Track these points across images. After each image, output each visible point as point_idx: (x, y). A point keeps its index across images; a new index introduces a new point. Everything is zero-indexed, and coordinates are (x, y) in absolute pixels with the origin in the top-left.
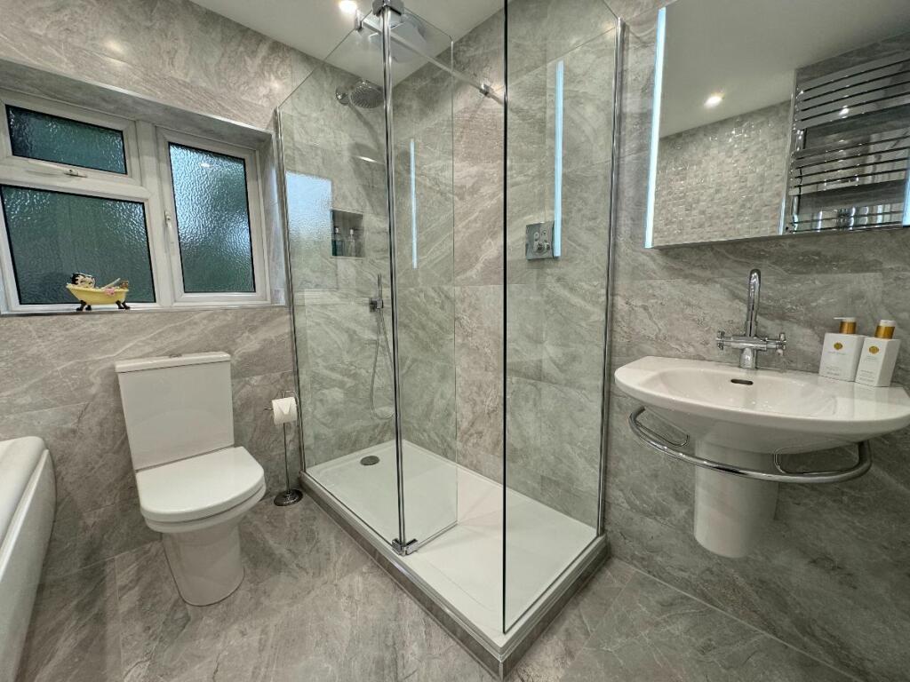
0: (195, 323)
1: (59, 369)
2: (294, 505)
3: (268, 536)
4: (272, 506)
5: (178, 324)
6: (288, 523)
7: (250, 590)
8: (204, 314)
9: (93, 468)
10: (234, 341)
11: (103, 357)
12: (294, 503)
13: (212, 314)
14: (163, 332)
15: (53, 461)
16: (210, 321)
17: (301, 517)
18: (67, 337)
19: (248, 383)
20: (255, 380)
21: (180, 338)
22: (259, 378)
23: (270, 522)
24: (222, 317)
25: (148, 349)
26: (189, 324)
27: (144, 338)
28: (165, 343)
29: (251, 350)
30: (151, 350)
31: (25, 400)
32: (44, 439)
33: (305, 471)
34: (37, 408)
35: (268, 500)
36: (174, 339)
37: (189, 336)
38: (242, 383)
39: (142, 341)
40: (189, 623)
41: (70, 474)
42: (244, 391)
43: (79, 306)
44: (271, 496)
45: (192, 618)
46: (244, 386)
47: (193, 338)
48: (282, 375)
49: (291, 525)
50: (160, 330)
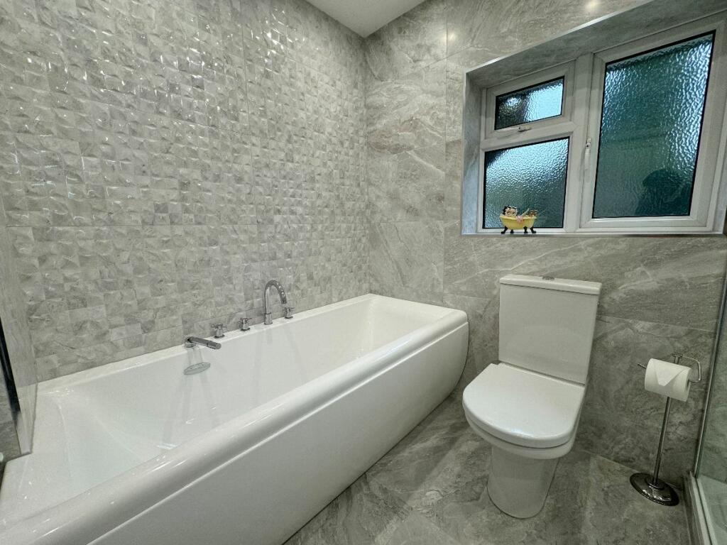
0: (580, 250)
1: (480, 272)
2: (655, 504)
3: (590, 504)
4: (625, 479)
5: (562, 249)
6: (625, 516)
7: (529, 535)
8: (591, 241)
9: (486, 345)
10: (622, 273)
11: (503, 269)
12: (658, 501)
13: (600, 241)
14: (547, 255)
15: (469, 331)
16: (597, 248)
17: (649, 527)
18: (488, 252)
19: (629, 326)
20: (641, 326)
21: (561, 263)
22: (648, 324)
23: (606, 494)
24: (610, 245)
25: (534, 268)
26: (573, 250)
27: (532, 259)
28: (549, 265)
29: (644, 289)
30: (537, 269)
31: (464, 288)
32: (468, 315)
33: (696, 477)
34: (468, 295)
35: (627, 469)
36: (557, 262)
37: (571, 262)
38: (623, 324)
39: (530, 261)
40: (475, 502)
41: (476, 342)
42: (622, 333)
43: (503, 230)
44: (633, 467)
45: (480, 501)
46: (622, 328)
47: (574, 264)
48: (689, 333)
49: (627, 521)
50: (546, 253)
